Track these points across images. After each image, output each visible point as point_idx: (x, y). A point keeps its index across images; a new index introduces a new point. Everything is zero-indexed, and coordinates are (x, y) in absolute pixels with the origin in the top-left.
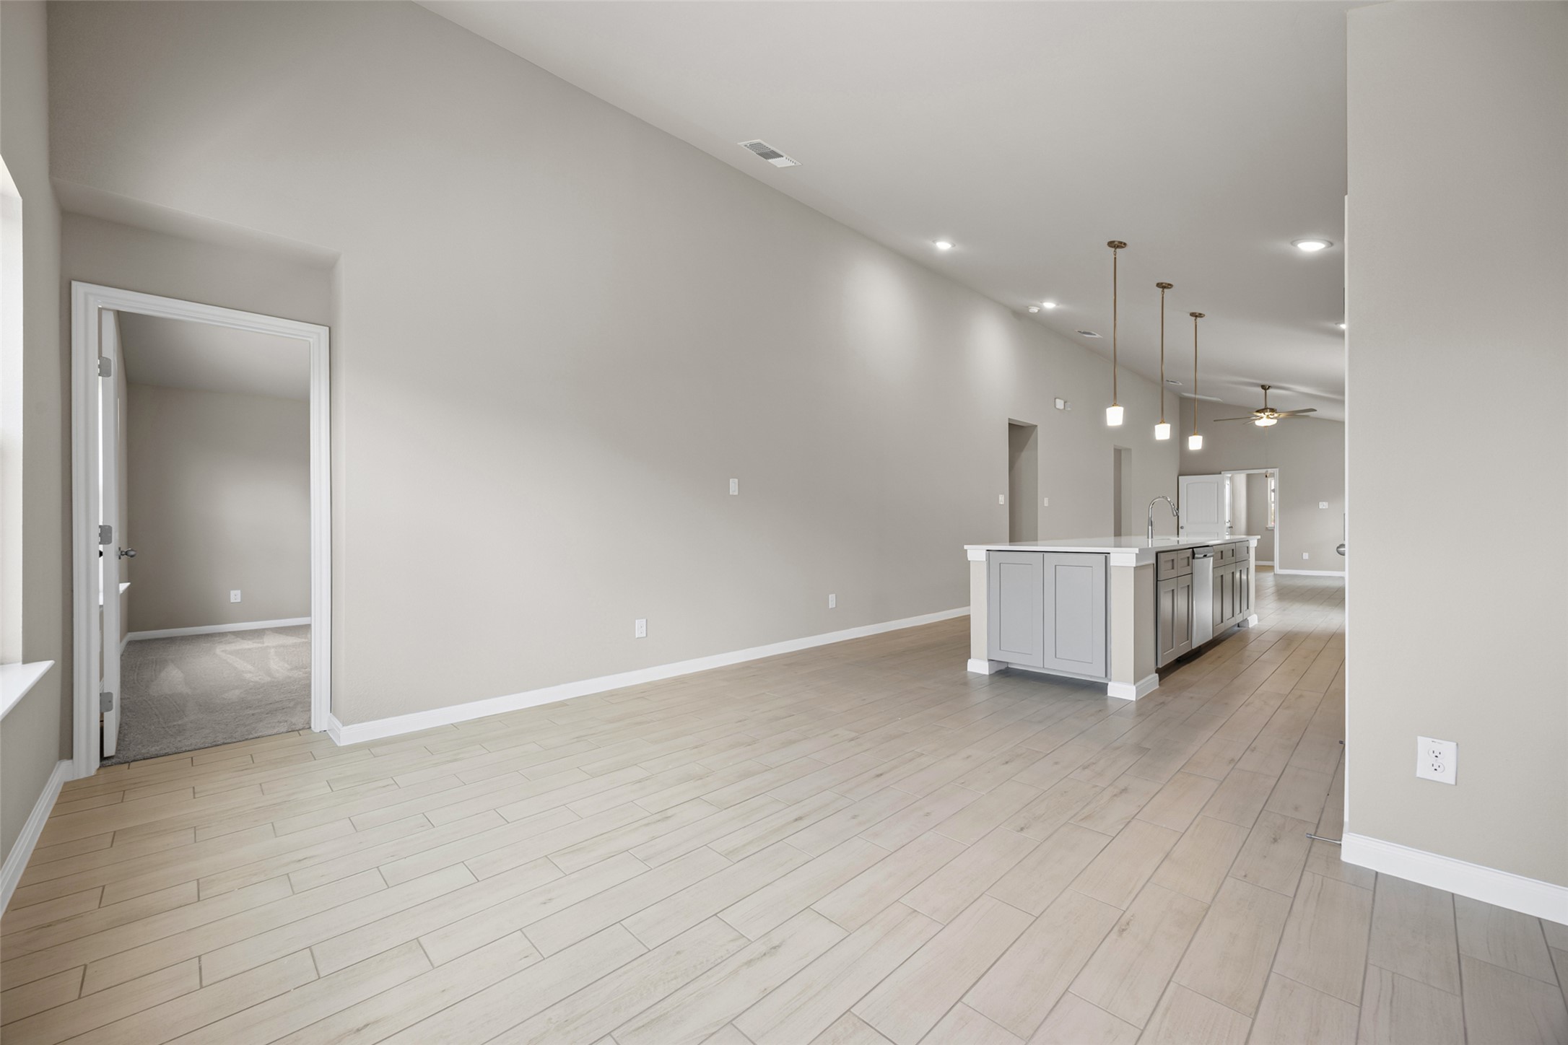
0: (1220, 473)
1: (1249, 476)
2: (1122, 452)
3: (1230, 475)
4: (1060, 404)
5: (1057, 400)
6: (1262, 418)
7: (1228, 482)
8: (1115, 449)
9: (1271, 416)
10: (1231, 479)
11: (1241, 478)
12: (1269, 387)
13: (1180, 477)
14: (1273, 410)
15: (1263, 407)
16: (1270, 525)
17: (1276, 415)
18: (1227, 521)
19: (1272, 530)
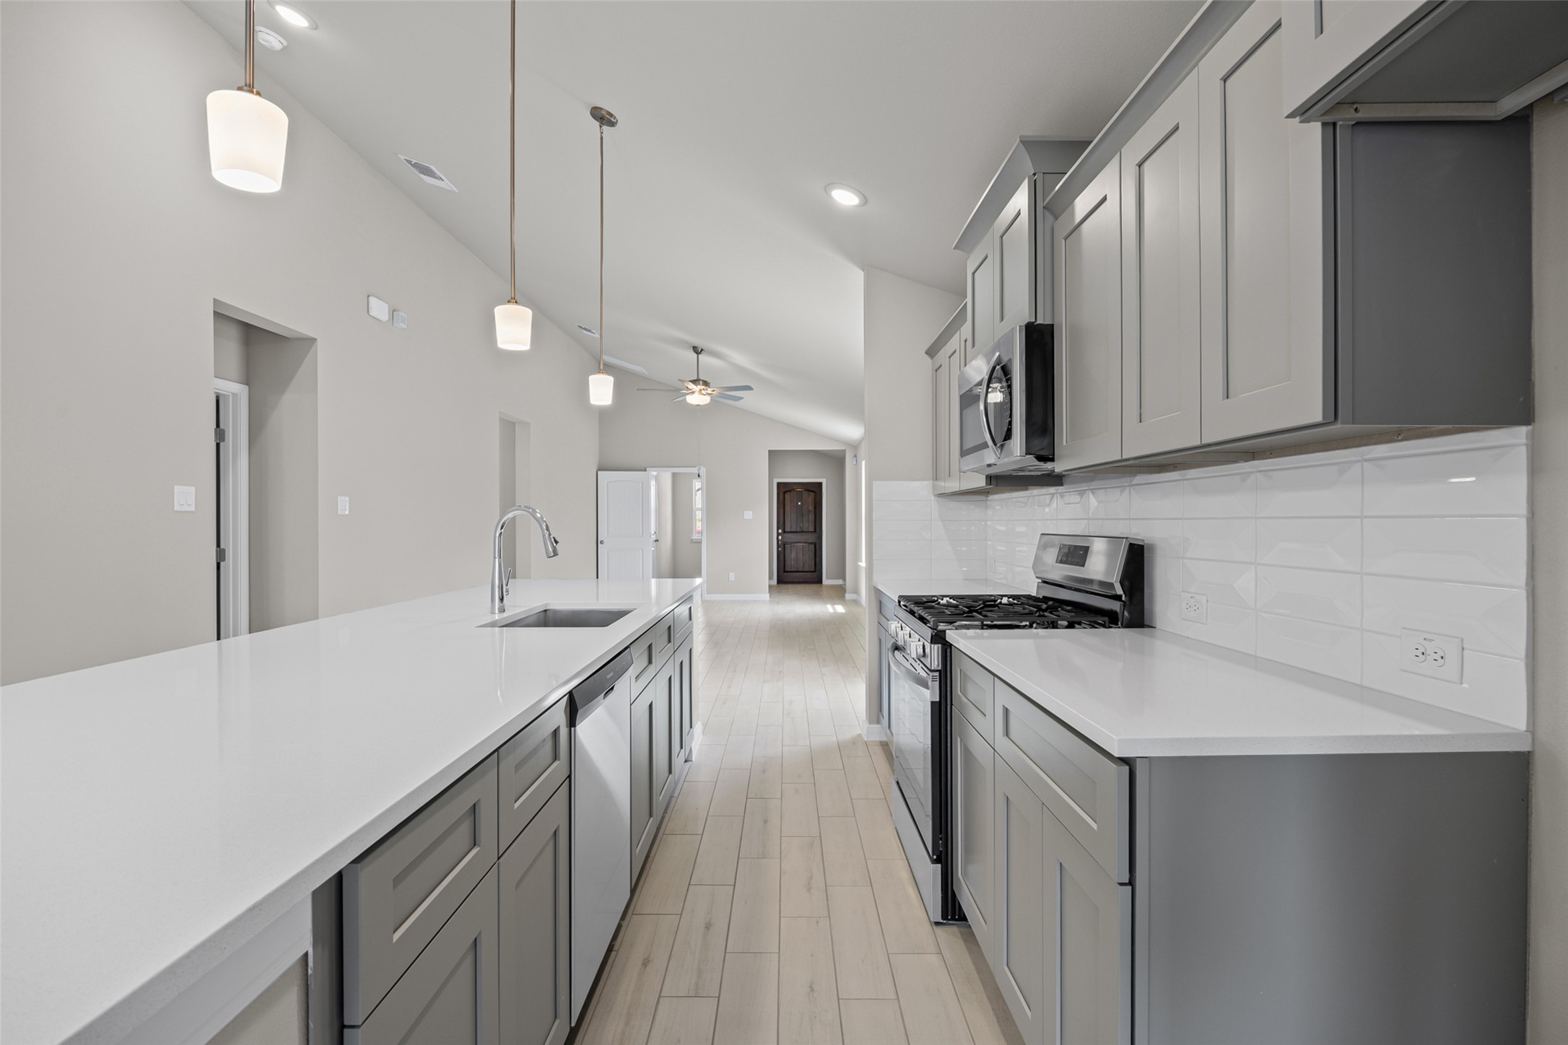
0: (645, 470)
1: (674, 475)
2: (516, 424)
3: (655, 473)
4: (379, 309)
5: (371, 298)
6: (693, 393)
7: (653, 483)
8: (500, 419)
9: (703, 392)
10: (657, 478)
11: (666, 477)
12: (702, 350)
13: (599, 472)
14: (706, 383)
15: (696, 378)
16: (695, 537)
17: (709, 391)
18: (653, 533)
19: (700, 542)
